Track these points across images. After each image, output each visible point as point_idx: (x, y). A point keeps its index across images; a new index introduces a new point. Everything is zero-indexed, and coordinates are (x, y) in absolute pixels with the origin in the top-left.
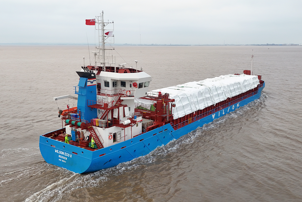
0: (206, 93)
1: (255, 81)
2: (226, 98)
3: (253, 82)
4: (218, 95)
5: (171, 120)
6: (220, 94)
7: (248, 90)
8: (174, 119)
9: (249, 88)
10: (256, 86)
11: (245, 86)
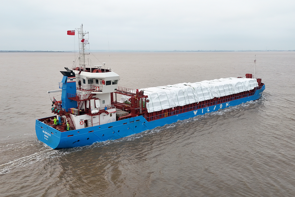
0: (189, 92)
1: (252, 84)
2: (212, 98)
3: (249, 84)
4: (203, 95)
5: (146, 113)
6: (206, 93)
7: (242, 91)
8: (149, 112)
9: (244, 89)
10: (253, 88)
11: (238, 88)
